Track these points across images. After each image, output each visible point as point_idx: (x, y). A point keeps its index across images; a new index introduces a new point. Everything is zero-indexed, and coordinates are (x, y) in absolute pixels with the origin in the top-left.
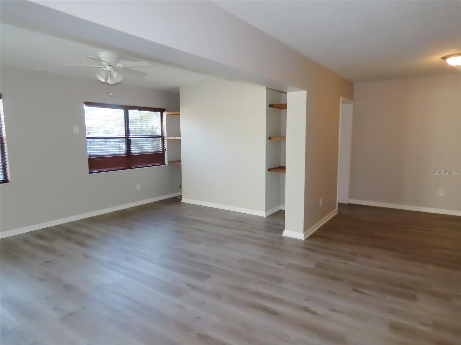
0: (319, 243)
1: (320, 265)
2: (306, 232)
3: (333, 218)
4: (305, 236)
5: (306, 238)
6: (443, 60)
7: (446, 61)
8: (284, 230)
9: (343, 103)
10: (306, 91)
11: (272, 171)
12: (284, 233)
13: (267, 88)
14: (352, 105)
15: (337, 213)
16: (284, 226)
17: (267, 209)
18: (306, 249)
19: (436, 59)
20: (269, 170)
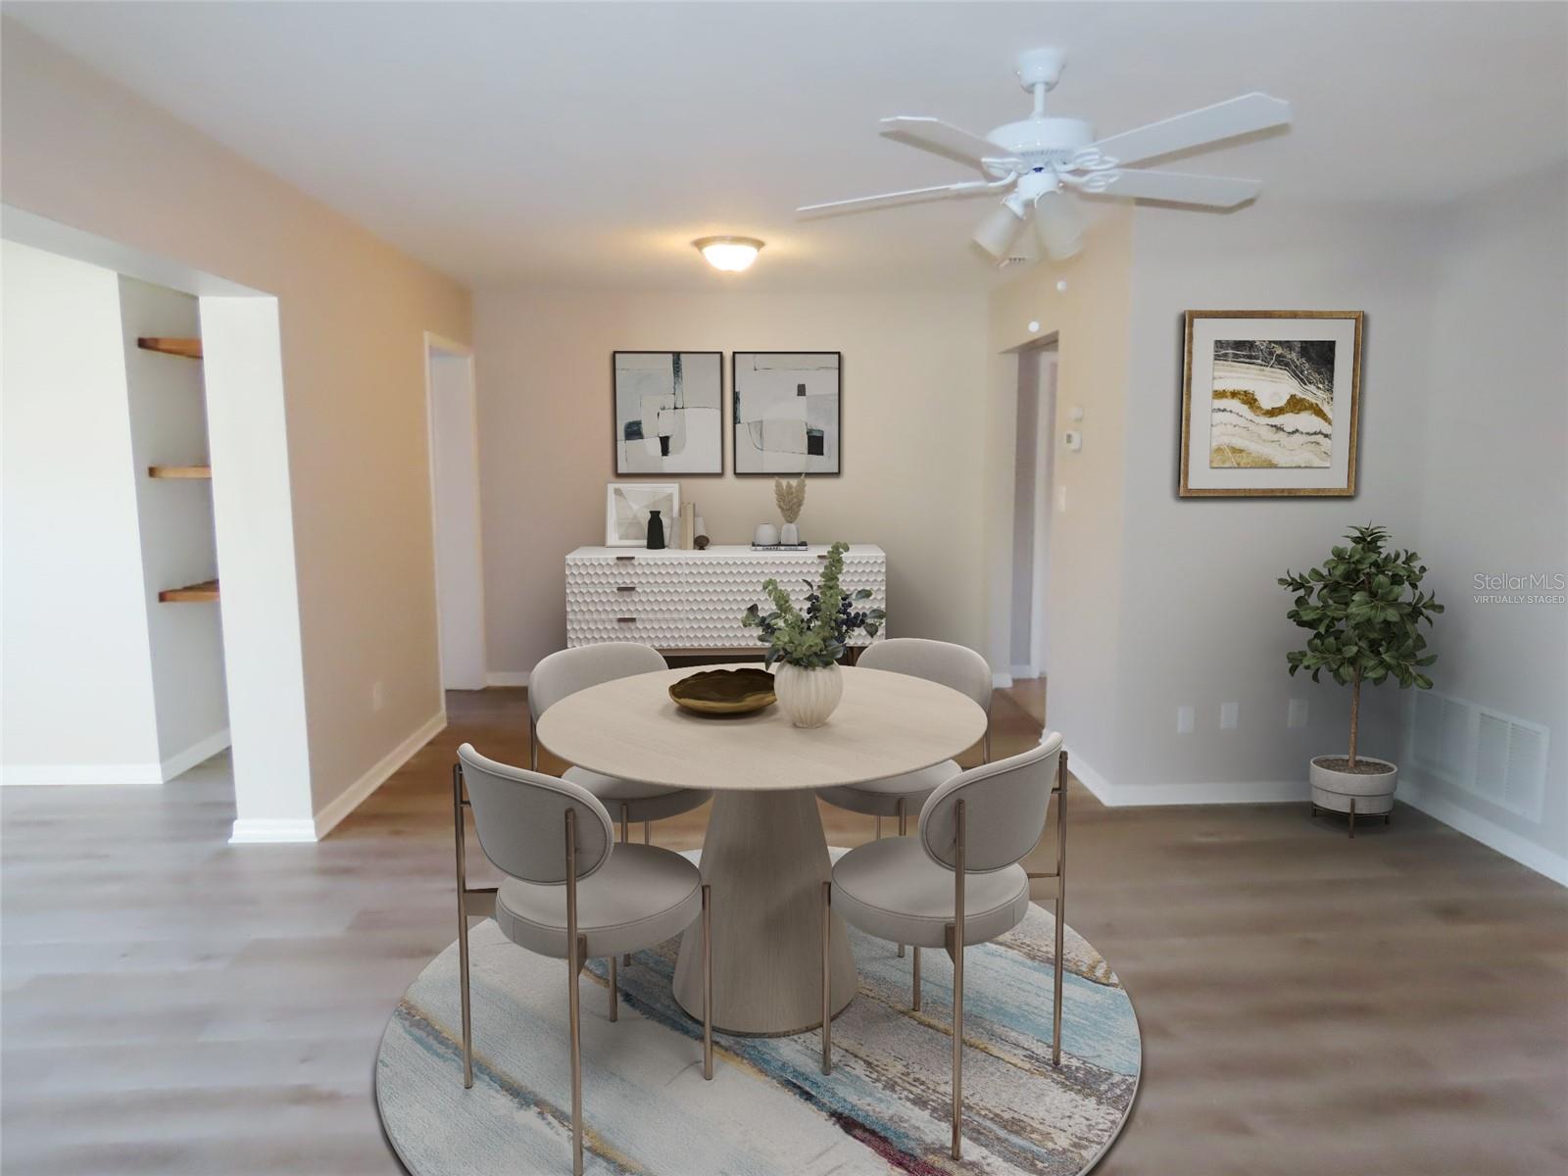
0: (371, 840)
1: (368, 921)
2: (322, 813)
3: (430, 743)
4: (318, 827)
5: (322, 835)
6: (695, 250)
7: (702, 254)
8: (236, 823)
9: (434, 352)
10: (274, 300)
11: (174, 600)
12: (235, 832)
13: (121, 277)
14: (470, 361)
15: (444, 725)
16: (231, 805)
17: (165, 754)
18: (325, 872)
19: (675, 243)
20: (162, 597)
